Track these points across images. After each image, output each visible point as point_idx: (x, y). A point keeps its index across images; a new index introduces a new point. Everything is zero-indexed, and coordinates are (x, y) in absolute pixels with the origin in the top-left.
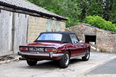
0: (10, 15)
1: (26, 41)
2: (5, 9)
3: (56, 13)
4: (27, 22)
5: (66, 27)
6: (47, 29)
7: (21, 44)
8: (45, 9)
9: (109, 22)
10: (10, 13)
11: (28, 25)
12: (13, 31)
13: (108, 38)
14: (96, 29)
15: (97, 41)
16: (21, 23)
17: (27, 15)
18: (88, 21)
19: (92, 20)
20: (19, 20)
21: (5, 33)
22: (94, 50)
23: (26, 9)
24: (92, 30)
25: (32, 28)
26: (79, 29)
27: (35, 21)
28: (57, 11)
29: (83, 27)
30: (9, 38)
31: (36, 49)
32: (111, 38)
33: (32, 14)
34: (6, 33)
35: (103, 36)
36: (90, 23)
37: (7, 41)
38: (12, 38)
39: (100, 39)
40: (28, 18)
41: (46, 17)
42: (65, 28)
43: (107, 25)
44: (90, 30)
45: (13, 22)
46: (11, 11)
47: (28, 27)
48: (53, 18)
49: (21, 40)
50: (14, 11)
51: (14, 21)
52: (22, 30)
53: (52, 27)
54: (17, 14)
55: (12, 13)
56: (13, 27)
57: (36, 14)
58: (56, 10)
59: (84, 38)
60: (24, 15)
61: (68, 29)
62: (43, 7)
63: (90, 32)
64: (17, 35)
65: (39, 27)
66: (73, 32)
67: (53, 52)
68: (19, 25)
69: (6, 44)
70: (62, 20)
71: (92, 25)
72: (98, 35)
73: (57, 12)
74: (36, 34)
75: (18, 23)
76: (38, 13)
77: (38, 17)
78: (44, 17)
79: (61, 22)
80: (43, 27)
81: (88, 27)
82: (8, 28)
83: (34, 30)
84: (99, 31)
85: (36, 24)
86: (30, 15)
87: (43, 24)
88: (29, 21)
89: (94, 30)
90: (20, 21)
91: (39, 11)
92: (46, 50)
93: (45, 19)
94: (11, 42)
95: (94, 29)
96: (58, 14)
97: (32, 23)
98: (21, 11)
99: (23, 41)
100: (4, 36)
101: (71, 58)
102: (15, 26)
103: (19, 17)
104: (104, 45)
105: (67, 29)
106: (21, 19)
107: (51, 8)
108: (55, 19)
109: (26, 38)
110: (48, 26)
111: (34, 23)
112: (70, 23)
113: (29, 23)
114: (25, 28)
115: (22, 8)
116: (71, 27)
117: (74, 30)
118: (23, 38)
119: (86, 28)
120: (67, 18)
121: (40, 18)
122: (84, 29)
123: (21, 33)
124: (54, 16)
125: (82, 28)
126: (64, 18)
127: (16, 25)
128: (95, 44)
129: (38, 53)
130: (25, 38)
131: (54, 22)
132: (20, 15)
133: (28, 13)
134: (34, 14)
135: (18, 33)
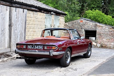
0: (7, 10)
1: (24, 37)
2: (2, 3)
3: (54, 7)
4: (25, 17)
5: (66, 22)
6: (46, 25)
7: (19, 40)
8: (43, 3)
9: (109, 16)
10: (7, 8)
11: (26, 21)
12: (10, 27)
13: (109, 33)
14: (96, 24)
15: (97, 36)
16: (18, 18)
17: (24, 9)
18: (88, 16)
19: (91, 15)
20: (16, 15)
22: (94, 45)
23: (23, 3)
24: (92, 25)
25: (30, 24)
26: (79, 24)
27: (34, 16)
28: (56, 5)
29: (83, 22)
30: (5, 34)
31: (34, 47)
32: (112, 33)
33: (30, 9)
34: (3, 30)
35: (104, 30)
36: (90, 18)
37: (3, 37)
38: (9, 34)
39: (100, 34)
40: (26, 13)
41: (45, 12)
42: (64, 24)
43: (107, 20)
44: (90, 25)
45: (10, 18)
46: (7, 6)
47: (26, 23)
48: (52, 13)
49: (19, 36)
50: (11, 5)
51: (11, 16)
52: (19, 26)
53: (51, 22)
54: (13, 9)
55: (8, 7)
56: (10, 22)
57: (34, 9)
58: (54, 5)
59: (84, 33)
60: (21, 10)
61: (68, 24)
62: (41, 2)
63: (90, 27)
64: (14, 31)
65: (38, 22)
66: (72, 27)
67: (53, 50)
68: (16, 21)
69: (3, 41)
70: (61, 15)
71: (91, 20)
72: (98, 30)
73: (56, 7)
74: (34, 29)
75: (15, 18)
76: (36, 7)
77: (36, 12)
78: (43, 11)
79: (60, 17)
80: (41, 23)
81: (88, 21)
82: (5, 24)
83: (33, 26)
84: (100, 26)
85: (34, 19)
86: (28, 10)
87: (42, 19)
88: (27, 16)
89: (94, 25)
90: (18, 16)
91: (38, 6)
92: (45, 48)
93: (43, 14)
94: (8, 39)
95: (94, 23)
96: (57, 9)
97: (30, 18)
98: (18, 6)
99: (21, 37)
101: (73, 56)
102: (13, 22)
103: (16, 11)
104: (104, 40)
105: (66, 24)
106: (19, 14)
107: (49, 3)
108: (54, 14)
109: (24, 34)
110: (47, 21)
111: (33, 19)
112: (69, 17)
113: (27, 18)
114: (23, 23)
115: (19, 2)
116: (71, 22)
117: (73, 25)
118: (21, 34)
119: (86, 23)
120: (66, 13)
121: (38, 12)
122: (84, 24)
123: (18, 29)
124: (53, 11)
125: (81, 23)
126: (63, 12)
127: (13, 20)
128: (96, 39)
129: (37, 51)
130: (22, 34)
131: (53, 17)
132: (17, 10)
133: (26, 8)
134: (32, 8)
135: (16, 29)
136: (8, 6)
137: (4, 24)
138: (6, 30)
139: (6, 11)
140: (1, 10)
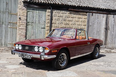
2: (98, 12)
10: (103, 15)
21: (97, 31)
30: (101, 35)
37: (98, 37)
38: (105, 35)
45: (106, 23)
56: (106, 26)
64: (111, 32)
68: (114, 25)
75: (113, 23)
100: (96, 33)
102: (109, 26)
103: (113, 18)
132: (115, 17)
135: (113, 31)
136: (105, 14)
137: (99, 27)
138: (101, 31)
139: (102, 18)
140: (98, 17)
